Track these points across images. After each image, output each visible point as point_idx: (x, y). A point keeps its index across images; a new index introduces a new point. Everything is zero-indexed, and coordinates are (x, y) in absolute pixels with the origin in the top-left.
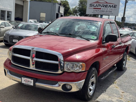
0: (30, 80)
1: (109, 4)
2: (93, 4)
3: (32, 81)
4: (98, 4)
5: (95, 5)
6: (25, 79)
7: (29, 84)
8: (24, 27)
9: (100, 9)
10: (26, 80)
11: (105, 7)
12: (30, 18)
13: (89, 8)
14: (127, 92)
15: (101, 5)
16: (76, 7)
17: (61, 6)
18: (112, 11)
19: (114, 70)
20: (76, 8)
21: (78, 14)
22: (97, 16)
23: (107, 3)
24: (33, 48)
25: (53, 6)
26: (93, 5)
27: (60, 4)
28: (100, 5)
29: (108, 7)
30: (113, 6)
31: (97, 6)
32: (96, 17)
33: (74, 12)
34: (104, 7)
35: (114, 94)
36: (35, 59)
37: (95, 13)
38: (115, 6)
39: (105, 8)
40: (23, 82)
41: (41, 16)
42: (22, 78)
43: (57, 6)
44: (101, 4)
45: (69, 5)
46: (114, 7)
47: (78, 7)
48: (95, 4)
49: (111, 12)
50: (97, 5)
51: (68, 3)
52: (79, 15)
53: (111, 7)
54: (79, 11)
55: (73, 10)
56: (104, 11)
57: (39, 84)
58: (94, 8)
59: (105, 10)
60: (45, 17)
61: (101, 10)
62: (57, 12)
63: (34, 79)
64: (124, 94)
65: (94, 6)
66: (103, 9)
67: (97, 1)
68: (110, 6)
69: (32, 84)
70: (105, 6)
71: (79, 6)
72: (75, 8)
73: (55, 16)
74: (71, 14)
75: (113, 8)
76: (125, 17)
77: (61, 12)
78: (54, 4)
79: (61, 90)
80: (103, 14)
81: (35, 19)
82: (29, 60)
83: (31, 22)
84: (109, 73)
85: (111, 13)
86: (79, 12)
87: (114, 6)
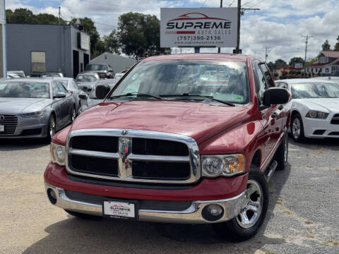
0: (125, 205)
1: (213, 21)
2: (175, 22)
3: (132, 207)
4: (185, 21)
5: (180, 25)
6: (113, 203)
7: (124, 214)
8: (7, 91)
9: (193, 32)
10: (116, 206)
11: (205, 28)
12: (9, 69)
13: (167, 33)
14: (316, 221)
15: (194, 25)
16: (114, 32)
17: (82, 33)
18: (221, 35)
19: (274, 168)
20: (114, 36)
21: (120, 49)
22: (166, 51)
23: (207, 18)
24: (125, 132)
25: (64, 33)
26: (175, 25)
27: (81, 28)
28: (192, 24)
29: (211, 26)
30: (221, 24)
31: (186, 27)
32: (166, 54)
33: (109, 45)
34: (200, 27)
35: (291, 229)
36: (132, 156)
37: (182, 43)
38: (225, 23)
39: (203, 29)
40: (108, 212)
41: (33, 61)
42: (106, 203)
43: (74, 31)
44: (194, 22)
45: (95, 28)
46: (225, 28)
47: (119, 33)
48: (180, 23)
49: (219, 38)
50: (185, 25)
51: (93, 23)
52: (123, 52)
53: (217, 27)
54: (121, 41)
55: (106, 40)
56: (202, 38)
57: (146, 213)
58: (178, 33)
59: (205, 36)
60: (44, 61)
61: (196, 35)
62: (74, 47)
63: (135, 201)
64: (311, 225)
65: (178, 26)
66: (199, 33)
67: (184, 16)
68: (215, 24)
69: (131, 214)
70: (203, 27)
71: (120, 30)
72: (111, 35)
73: (70, 57)
74: (103, 52)
75: (224, 30)
76: (240, 48)
77: (83, 46)
78: (65, 28)
79: (202, 219)
80: (200, 45)
81: (19, 70)
82: (115, 161)
83: (12, 77)
84: (269, 175)
85: (220, 41)
86: (121, 44)
87: (225, 25)
